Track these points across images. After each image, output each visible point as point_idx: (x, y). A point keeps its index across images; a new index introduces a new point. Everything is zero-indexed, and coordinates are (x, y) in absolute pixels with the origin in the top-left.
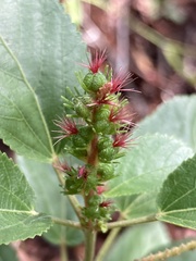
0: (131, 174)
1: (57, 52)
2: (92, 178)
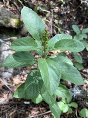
1: (41, 26)
2: (45, 43)
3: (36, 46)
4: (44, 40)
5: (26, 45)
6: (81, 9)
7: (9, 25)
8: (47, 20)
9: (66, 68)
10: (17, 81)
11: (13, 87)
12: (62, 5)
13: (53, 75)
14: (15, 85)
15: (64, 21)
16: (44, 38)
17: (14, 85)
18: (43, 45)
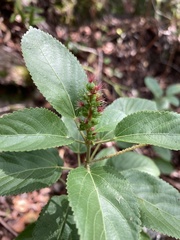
0: (104, 124)
1: (76, 78)
2: (90, 124)
3: (63, 131)
4: (85, 115)
5: (31, 133)
6: (156, 48)
7: (8, 79)
8: (90, 70)
9: (148, 187)
10: (23, 206)
11: (13, 220)
12: (120, 41)
13: (117, 225)
14: (19, 215)
15: (125, 72)
16: (86, 109)
17: (15, 214)
18: (81, 128)
